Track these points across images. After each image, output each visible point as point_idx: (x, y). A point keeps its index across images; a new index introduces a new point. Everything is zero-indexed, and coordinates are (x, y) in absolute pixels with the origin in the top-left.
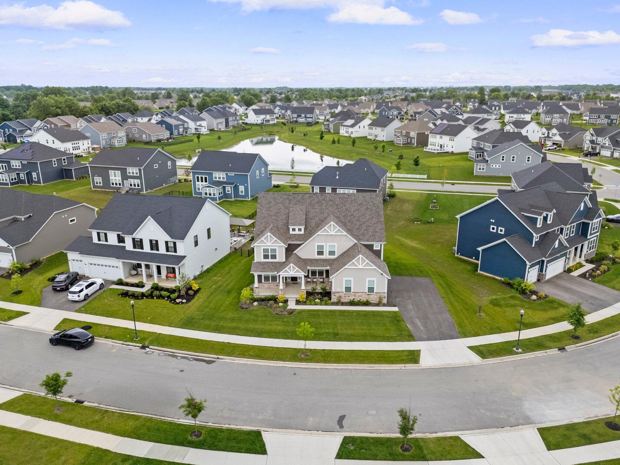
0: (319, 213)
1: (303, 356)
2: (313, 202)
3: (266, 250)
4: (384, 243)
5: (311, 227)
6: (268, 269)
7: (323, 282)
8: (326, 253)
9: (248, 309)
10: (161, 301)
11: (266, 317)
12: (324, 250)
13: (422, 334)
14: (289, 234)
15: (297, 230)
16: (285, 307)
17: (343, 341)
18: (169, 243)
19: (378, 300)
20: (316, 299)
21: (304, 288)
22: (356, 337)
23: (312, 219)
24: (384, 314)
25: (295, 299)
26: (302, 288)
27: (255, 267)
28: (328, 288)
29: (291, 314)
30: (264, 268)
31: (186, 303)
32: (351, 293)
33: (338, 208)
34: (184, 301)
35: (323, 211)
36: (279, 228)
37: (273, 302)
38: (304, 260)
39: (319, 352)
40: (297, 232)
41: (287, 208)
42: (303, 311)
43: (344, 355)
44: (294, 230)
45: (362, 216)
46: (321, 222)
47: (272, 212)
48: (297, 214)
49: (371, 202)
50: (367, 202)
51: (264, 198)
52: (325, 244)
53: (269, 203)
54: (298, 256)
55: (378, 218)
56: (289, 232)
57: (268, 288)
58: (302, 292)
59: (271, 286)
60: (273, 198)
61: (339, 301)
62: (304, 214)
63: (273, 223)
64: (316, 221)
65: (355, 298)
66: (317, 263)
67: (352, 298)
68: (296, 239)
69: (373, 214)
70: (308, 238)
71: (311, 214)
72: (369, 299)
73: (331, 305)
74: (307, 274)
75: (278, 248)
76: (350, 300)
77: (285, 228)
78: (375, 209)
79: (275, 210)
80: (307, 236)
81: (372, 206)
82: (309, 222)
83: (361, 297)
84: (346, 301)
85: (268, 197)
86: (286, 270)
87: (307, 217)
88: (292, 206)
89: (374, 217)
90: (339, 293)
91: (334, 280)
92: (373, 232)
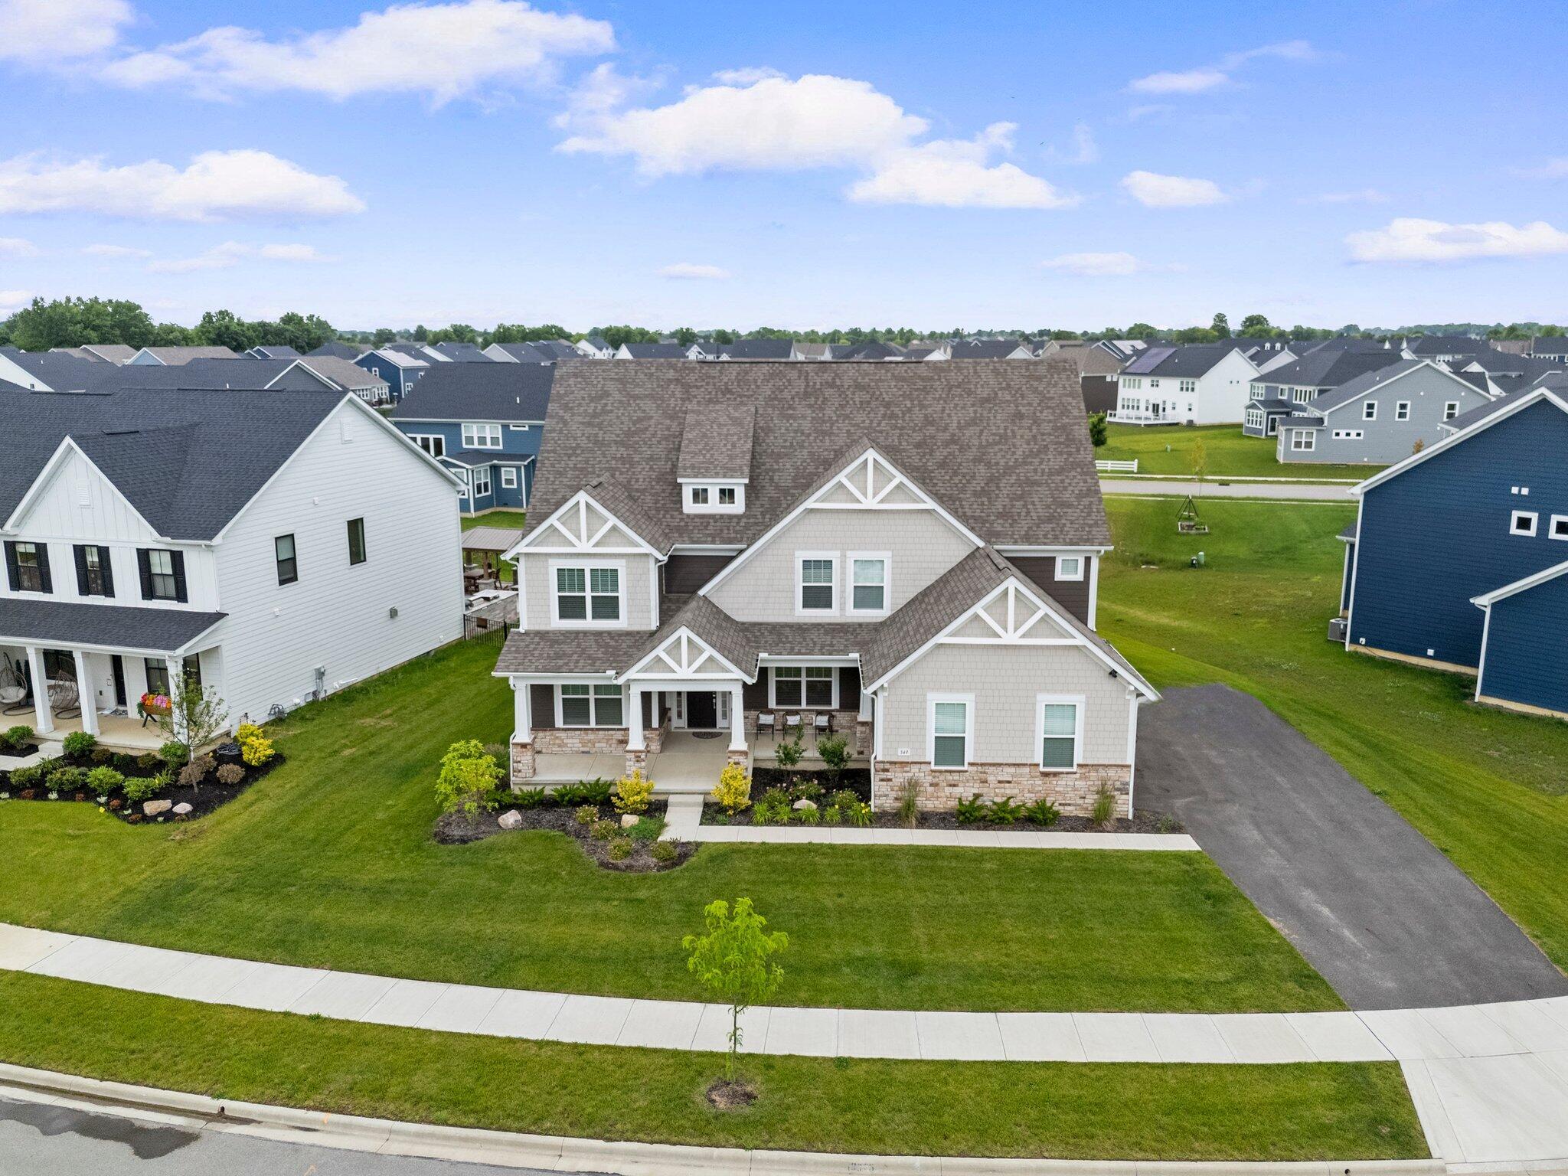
0: (809, 434)
1: (722, 1104)
2: (786, 394)
3: (569, 578)
4: (1103, 549)
5: (777, 487)
6: (575, 657)
7: (828, 730)
8: (843, 598)
9: (471, 844)
10: (79, 809)
11: (549, 880)
12: (835, 584)
13: (1364, 966)
14: (681, 513)
15: (714, 494)
16: (646, 837)
17: (950, 1008)
18: (154, 558)
19: (1091, 799)
20: (799, 798)
21: (744, 747)
22: (1020, 988)
23: (779, 456)
24: (1137, 866)
25: (700, 798)
26: (732, 747)
27: (516, 652)
28: (850, 750)
29: (674, 865)
30: (558, 656)
31: (190, 816)
32: (966, 767)
33: (893, 416)
34: (183, 808)
35: (826, 427)
36: (637, 490)
37: (595, 810)
38: (747, 628)
39: (815, 1076)
40: (714, 506)
41: (672, 418)
42: (733, 851)
43: (965, 1092)
44: (700, 496)
45: (997, 444)
46: (821, 470)
47: (610, 429)
48: (715, 434)
49: (1034, 392)
50: (1013, 392)
51: (579, 380)
52: (838, 553)
53: (601, 398)
54: (714, 605)
55: (1066, 450)
56: (679, 506)
57: (577, 752)
58: (735, 763)
59: (597, 745)
60: (617, 380)
61: (909, 806)
62: (746, 436)
63: (612, 471)
64: (799, 464)
65: (984, 790)
66: (805, 639)
67: (967, 792)
68: (709, 535)
69: (1043, 434)
70: (762, 528)
71: (776, 438)
72: (1048, 795)
73: (868, 822)
74: (754, 681)
75: (624, 564)
76: (960, 799)
77: (663, 491)
78: (1051, 418)
79: (622, 423)
80: (757, 521)
81: (1039, 408)
82: (768, 466)
83: (1011, 785)
84: (942, 806)
85: (596, 378)
86: (658, 659)
87: (758, 448)
88: (696, 408)
89: (1052, 447)
90: (908, 769)
91: (885, 702)
92: (1048, 507)
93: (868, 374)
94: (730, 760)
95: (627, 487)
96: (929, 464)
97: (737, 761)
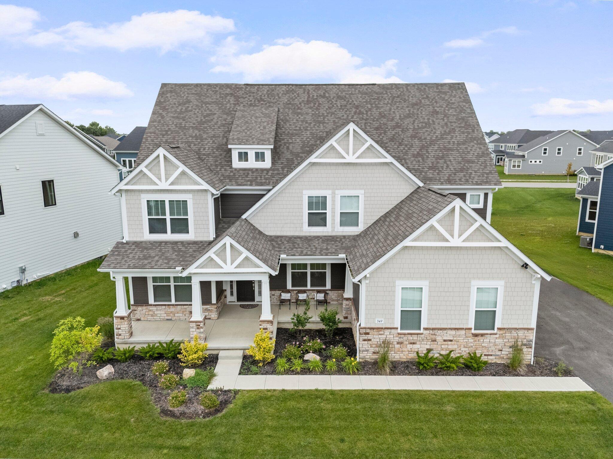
0: (311, 123)
2: (296, 102)
3: (155, 206)
4: (497, 187)
5: (292, 153)
6: (157, 258)
7: (325, 302)
8: (333, 220)
11: (119, 428)
12: (328, 211)
14: (231, 167)
15: (251, 155)
16: (199, 386)
19: (507, 352)
20: (307, 352)
21: (270, 317)
23: (293, 135)
25: (240, 353)
26: (262, 318)
27: (118, 255)
28: (340, 317)
30: (145, 258)
32: (422, 331)
33: (361, 113)
35: (321, 119)
36: (204, 154)
37: (166, 364)
38: (273, 240)
40: (252, 163)
44: (243, 156)
45: (424, 128)
47: (190, 120)
48: (253, 122)
49: (443, 100)
50: (431, 100)
51: (173, 94)
52: (330, 192)
53: (185, 104)
54: (252, 225)
55: (466, 131)
56: (230, 163)
57: (163, 320)
58: (264, 329)
59: (176, 315)
60: (196, 94)
61: (384, 358)
62: (272, 122)
63: (189, 143)
64: (305, 139)
65: (433, 346)
66: (310, 246)
67: (422, 348)
68: (248, 181)
69: (451, 122)
70: (282, 176)
71: (290, 125)
72: (477, 349)
73: (356, 371)
74: (277, 273)
75: (191, 197)
76: (417, 353)
77: (221, 155)
78: (455, 113)
79: (197, 117)
80: (279, 172)
81: (447, 108)
82: (286, 141)
83: (452, 343)
84: (405, 357)
85: (184, 93)
86: (211, 259)
87: (279, 131)
88: (242, 108)
89: (457, 130)
90: (382, 332)
91: (367, 287)
92: (460, 163)
93: (344, 91)
94: (261, 327)
95: (198, 153)
96: (384, 139)
97: (265, 327)
